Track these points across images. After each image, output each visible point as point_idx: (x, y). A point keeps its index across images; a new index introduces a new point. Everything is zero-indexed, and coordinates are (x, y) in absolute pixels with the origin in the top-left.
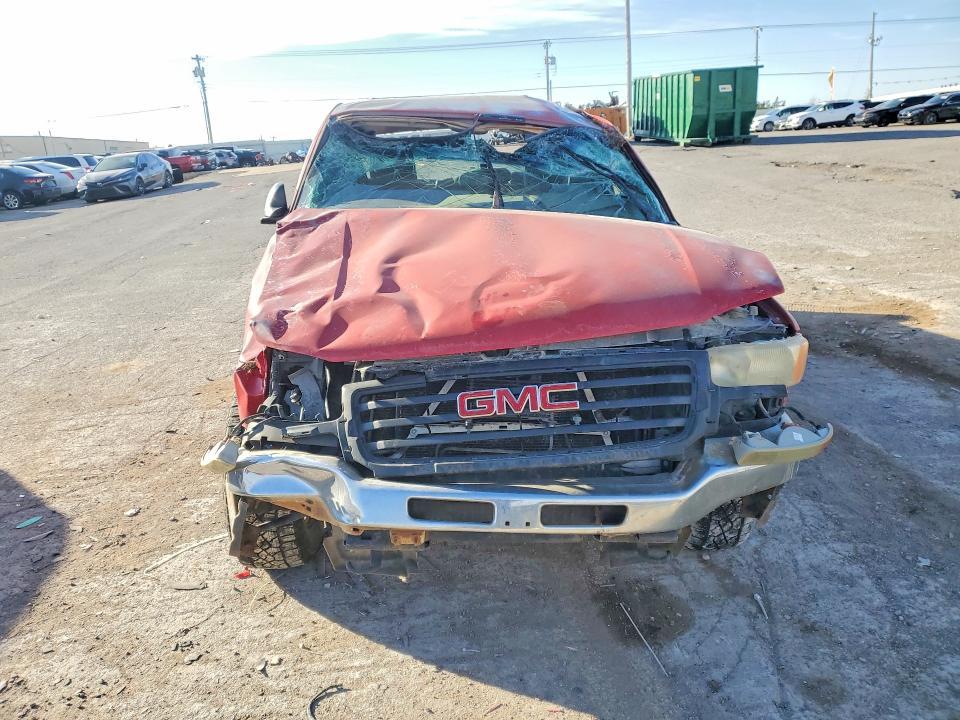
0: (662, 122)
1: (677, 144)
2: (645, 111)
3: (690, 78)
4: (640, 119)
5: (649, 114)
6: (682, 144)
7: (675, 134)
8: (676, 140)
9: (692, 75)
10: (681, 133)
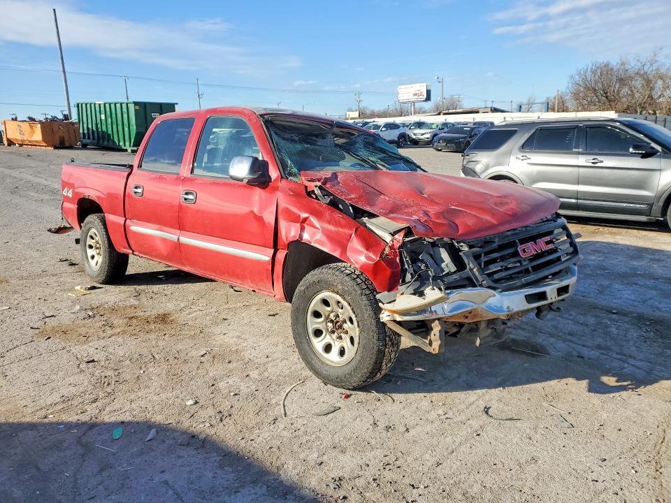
0: (109, 135)
1: (126, 150)
2: (90, 126)
3: (132, 107)
4: (86, 132)
5: (94, 129)
6: (129, 151)
7: (122, 144)
8: (124, 148)
9: (133, 105)
10: (127, 144)
